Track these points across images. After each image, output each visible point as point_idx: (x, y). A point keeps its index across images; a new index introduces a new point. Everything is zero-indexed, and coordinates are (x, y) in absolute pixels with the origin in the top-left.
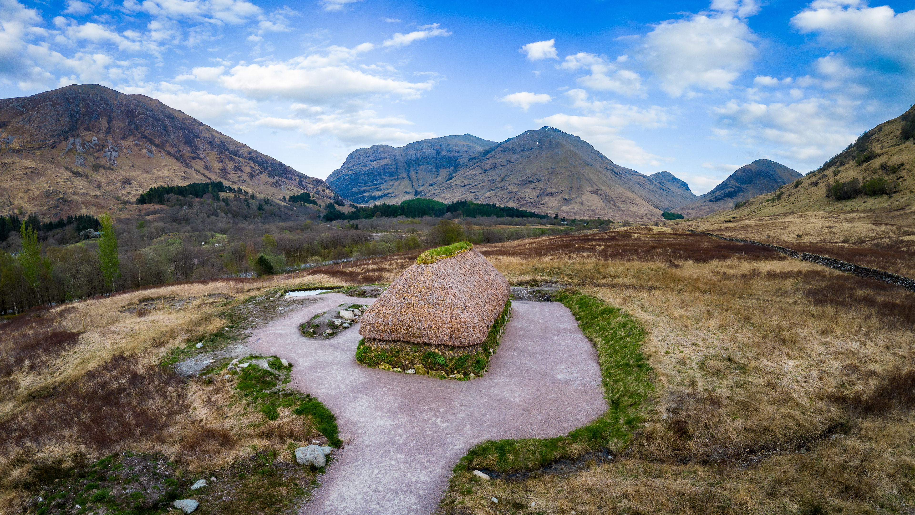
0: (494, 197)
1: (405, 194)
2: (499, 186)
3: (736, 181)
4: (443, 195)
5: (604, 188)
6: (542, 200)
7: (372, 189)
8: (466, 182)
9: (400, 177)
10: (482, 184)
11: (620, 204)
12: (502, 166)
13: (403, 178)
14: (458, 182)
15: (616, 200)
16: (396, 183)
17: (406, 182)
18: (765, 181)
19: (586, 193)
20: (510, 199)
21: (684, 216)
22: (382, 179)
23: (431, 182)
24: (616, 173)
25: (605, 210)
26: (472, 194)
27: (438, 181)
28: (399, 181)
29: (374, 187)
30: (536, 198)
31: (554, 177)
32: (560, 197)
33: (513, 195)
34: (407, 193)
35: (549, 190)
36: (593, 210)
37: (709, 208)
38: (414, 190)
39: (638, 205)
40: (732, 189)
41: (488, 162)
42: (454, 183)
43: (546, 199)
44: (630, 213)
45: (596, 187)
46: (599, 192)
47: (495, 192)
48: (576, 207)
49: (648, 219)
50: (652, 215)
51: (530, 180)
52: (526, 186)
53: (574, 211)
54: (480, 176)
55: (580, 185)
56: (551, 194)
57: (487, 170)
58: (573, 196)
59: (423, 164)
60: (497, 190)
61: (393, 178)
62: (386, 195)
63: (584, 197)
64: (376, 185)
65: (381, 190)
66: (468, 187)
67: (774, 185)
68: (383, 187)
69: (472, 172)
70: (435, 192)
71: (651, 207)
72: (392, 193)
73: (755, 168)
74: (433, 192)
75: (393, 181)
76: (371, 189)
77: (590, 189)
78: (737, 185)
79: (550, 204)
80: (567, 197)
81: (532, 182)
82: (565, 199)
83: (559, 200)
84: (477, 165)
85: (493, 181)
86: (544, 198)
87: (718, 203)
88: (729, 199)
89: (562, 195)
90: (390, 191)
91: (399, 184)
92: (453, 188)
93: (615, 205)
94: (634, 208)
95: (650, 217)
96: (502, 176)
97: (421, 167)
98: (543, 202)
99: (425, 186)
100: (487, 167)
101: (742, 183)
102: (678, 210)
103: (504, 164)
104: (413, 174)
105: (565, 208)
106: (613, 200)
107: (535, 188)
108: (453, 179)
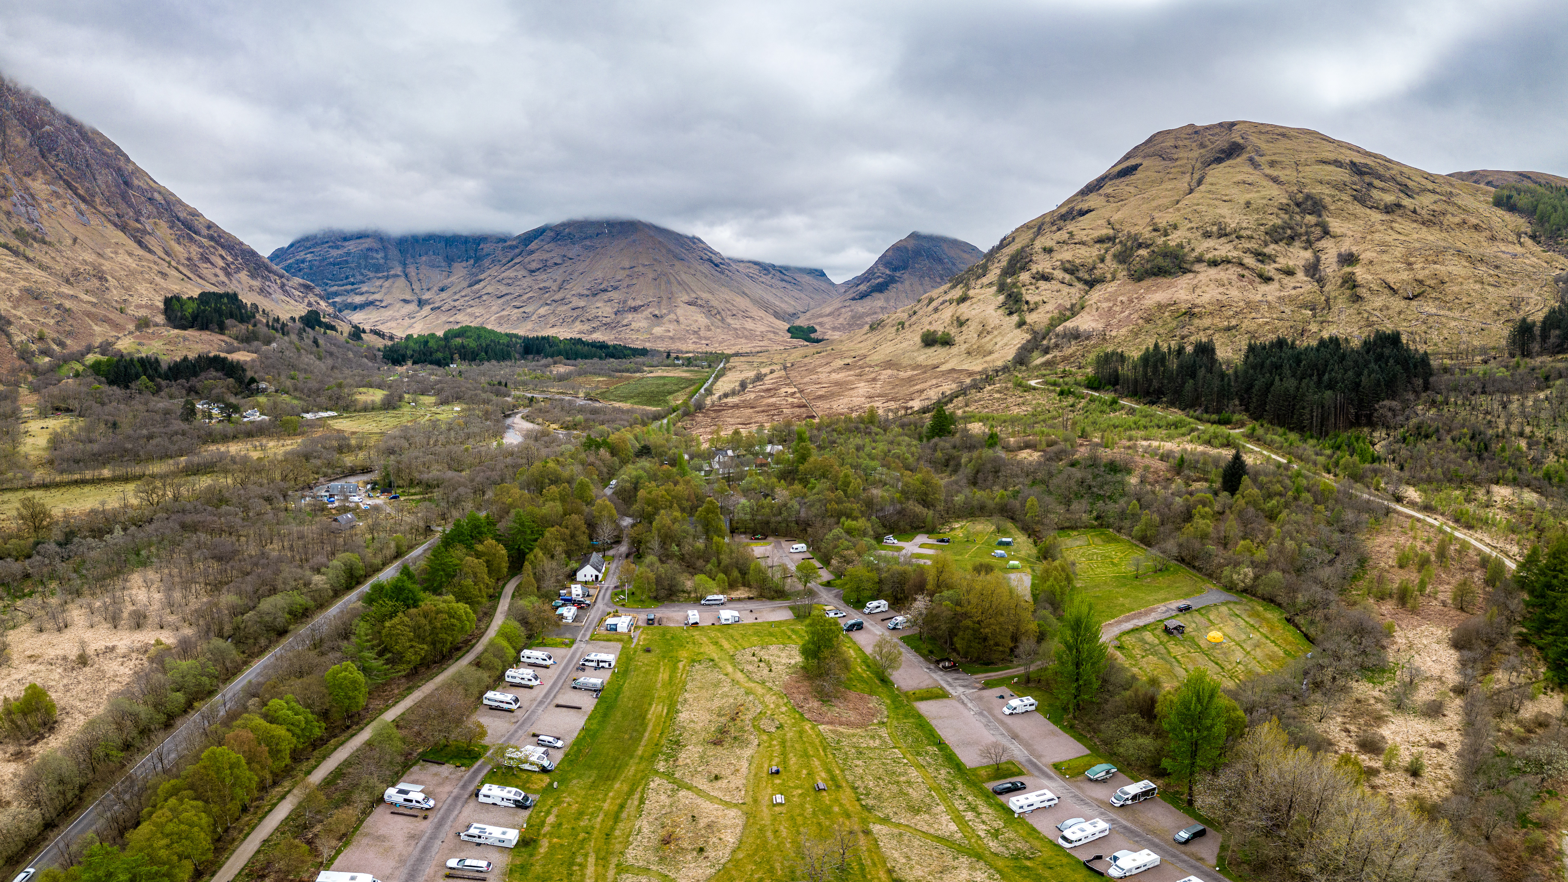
0: (552, 316)
1: (402, 304)
2: (556, 297)
3: (886, 267)
4: (469, 310)
5: (704, 295)
6: (624, 319)
7: (348, 292)
8: (504, 289)
9: (392, 273)
10: (530, 295)
11: (729, 320)
12: (556, 264)
13: (397, 276)
14: (489, 289)
15: (723, 313)
16: (387, 284)
17: (401, 282)
18: (927, 262)
19: (682, 304)
20: (576, 318)
21: (817, 327)
22: (362, 274)
23: (441, 285)
24: (717, 265)
25: (710, 330)
26: (516, 310)
27: (452, 284)
28: (390, 281)
29: (349, 287)
30: (613, 316)
31: (635, 281)
32: (647, 313)
33: (578, 312)
34: (406, 301)
35: (631, 303)
36: (695, 332)
37: (852, 311)
38: (415, 298)
39: (754, 319)
40: (880, 280)
41: (534, 256)
42: (485, 291)
43: (630, 316)
44: (746, 333)
45: (694, 295)
46: (699, 302)
47: (552, 308)
48: (671, 327)
49: (770, 339)
50: (774, 333)
51: (602, 287)
52: (598, 297)
53: (671, 334)
54: (524, 280)
55: (672, 293)
56: (635, 309)
57: (534, 271)
58: (664, 311)
59: (426, 253)
60: (555, 305)
61: (380, 275)
62: (371, 303)
63: (679, 311)
64: (353, 284)
65: (362, 294)
66: (508, 297)
67: (939, 268)
68: (364, 288)
69: (511, 273)
70: (456, 304)
71: (772, 319)
72: (381, 301)
73: (911, 245)
74: (452, 303)
75: (381, 281)
76: (346, 291)
77: (686, 298)
78: (888, 272)
79: (634, 325)
80: (657, 312)
81: (605, 290)
82: (655, 316)
83: (647, 318)
84: (516, 261)
85: (546, 290)
86: (626, 315)
87: (864, 300)
88: (877, 295)
89: (650, 310)
90: (377, 296)
91: (391, 287)
92: (484, 298)
93: (723, 320)
94: (749, 324)
95: (771, 336)
96: (559, 282)
97: (424, 258)
98: (625, 322)
99: (433, 291)
100: (534, 266)
101: (895, 269)
102: (809, 319)
103: (559, 261)
104: (412, 271)
105: (658, 330)
106: (719, 313)
107: (610, 300)
108: (482, 284)
